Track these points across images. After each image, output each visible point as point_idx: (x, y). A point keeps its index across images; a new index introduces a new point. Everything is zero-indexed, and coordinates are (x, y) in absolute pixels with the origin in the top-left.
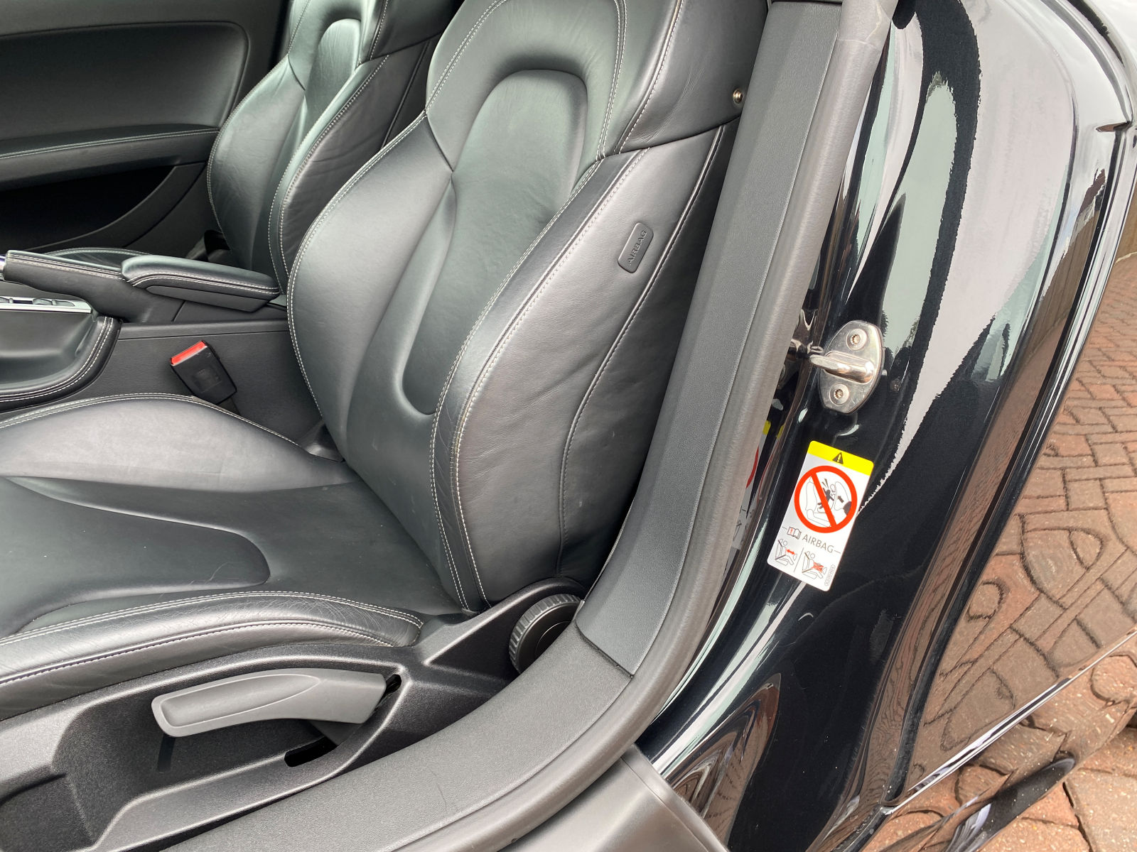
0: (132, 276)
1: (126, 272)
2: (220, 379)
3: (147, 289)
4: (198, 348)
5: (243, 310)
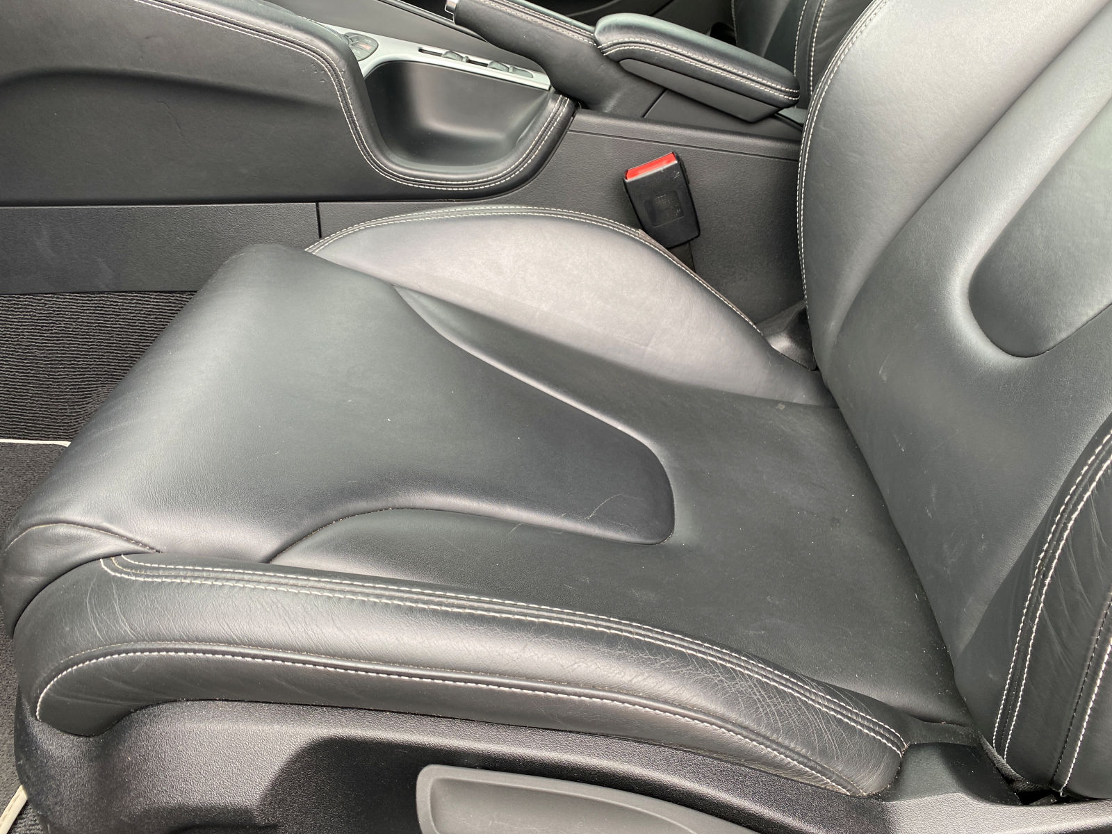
0: (606, 40)
1: (601, 32)
2: (682, 213)
3: (621, 62)
4: (664, 162)
5: (740, 116)
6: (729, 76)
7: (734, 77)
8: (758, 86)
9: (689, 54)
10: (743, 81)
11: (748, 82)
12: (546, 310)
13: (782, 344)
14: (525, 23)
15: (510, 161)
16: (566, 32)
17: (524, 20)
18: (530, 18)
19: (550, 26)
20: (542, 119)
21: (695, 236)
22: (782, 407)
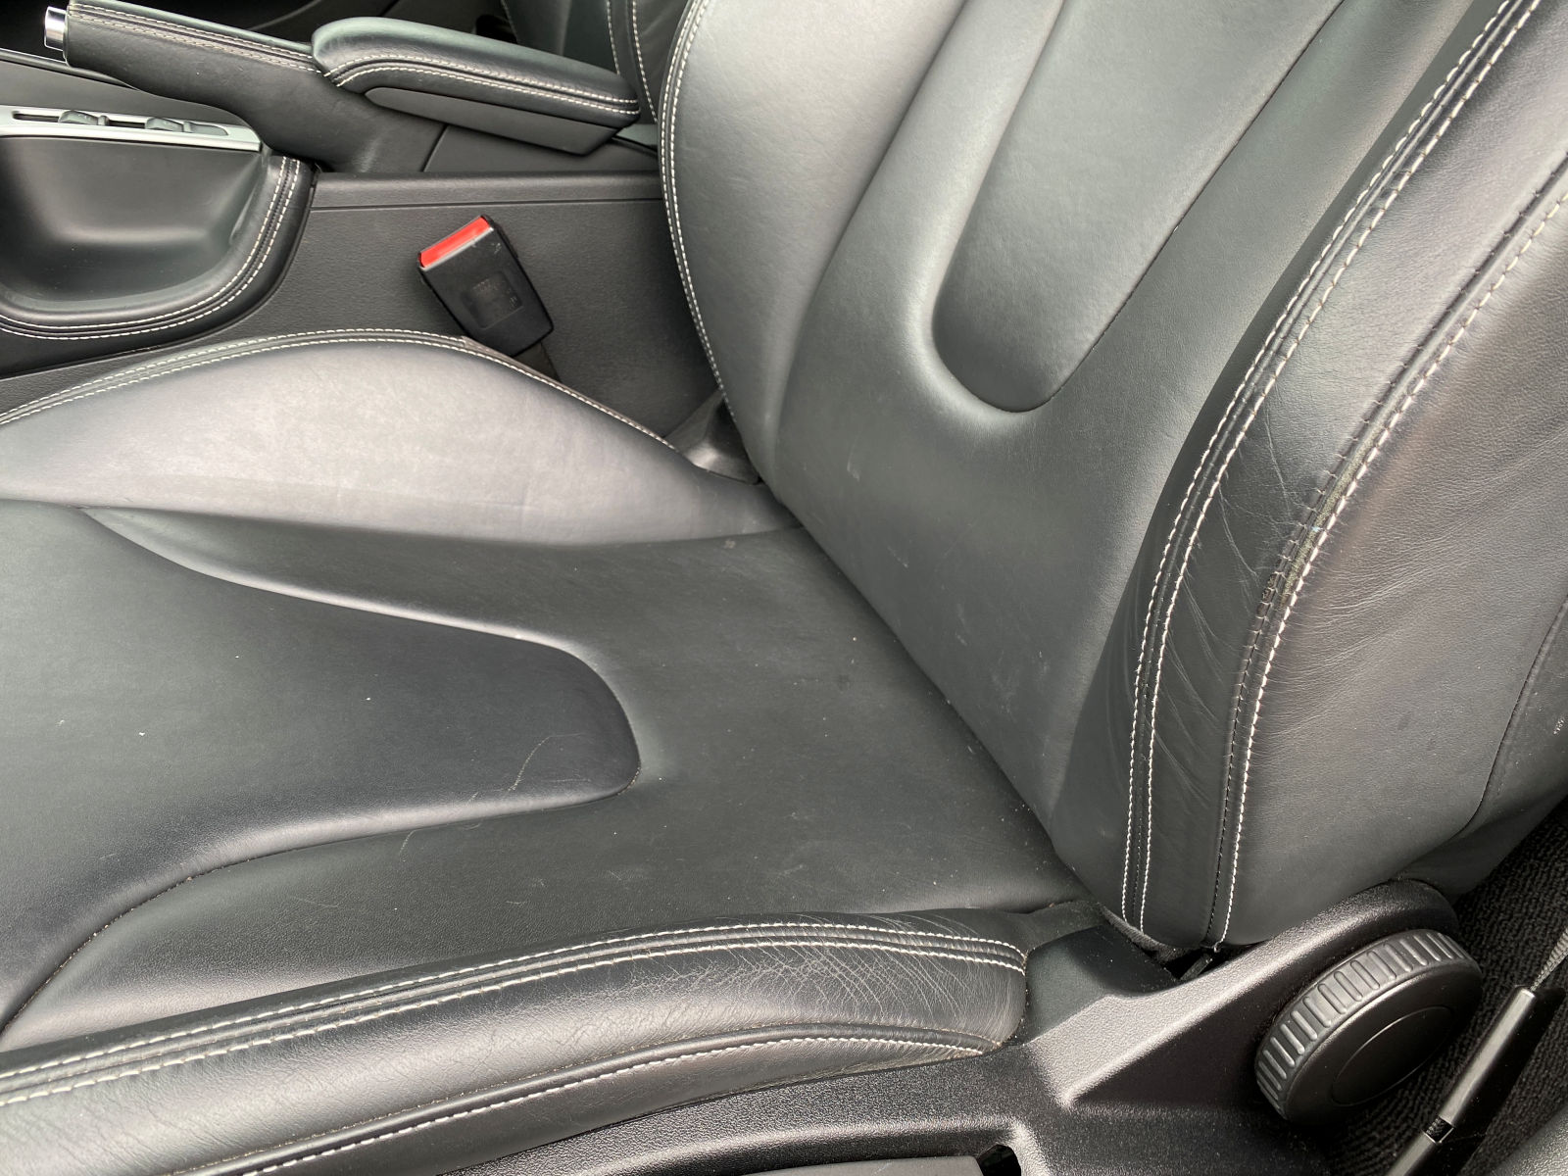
0: (335, 63)
1: (323, 51)
2: (519, 303)
3: (367, 94)
4: (474, 232)
5: (565, 148)
6: (534, 92)
7: (542, 94)
8: (579, 102)
9: (469, 69)
10: (556, 97)
11: (564, 98)
12: (350, 487)
13: (706, 458)
14: (193, 52)
15: (227, 270)
16: (265, 58)
17: (190, 47)
18: (199, 43)
19: (237, 51)
20: (263, 199)
21: (547, 331)
22: (731, 544)
